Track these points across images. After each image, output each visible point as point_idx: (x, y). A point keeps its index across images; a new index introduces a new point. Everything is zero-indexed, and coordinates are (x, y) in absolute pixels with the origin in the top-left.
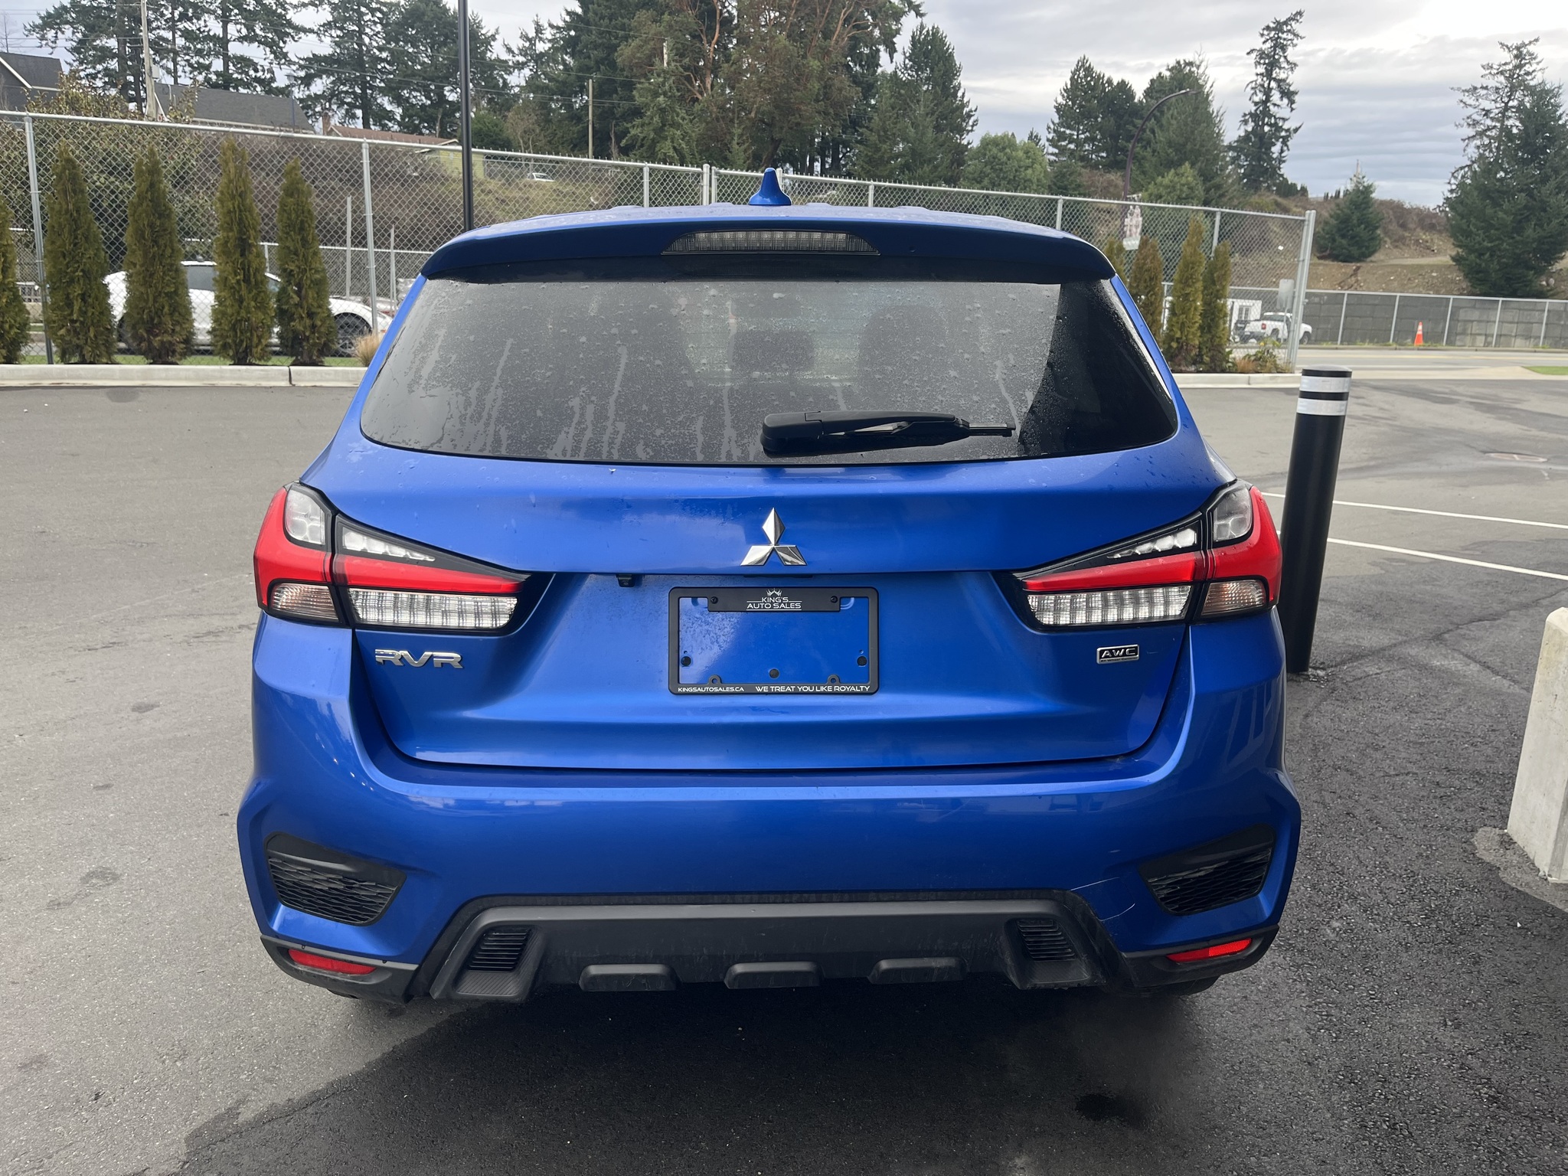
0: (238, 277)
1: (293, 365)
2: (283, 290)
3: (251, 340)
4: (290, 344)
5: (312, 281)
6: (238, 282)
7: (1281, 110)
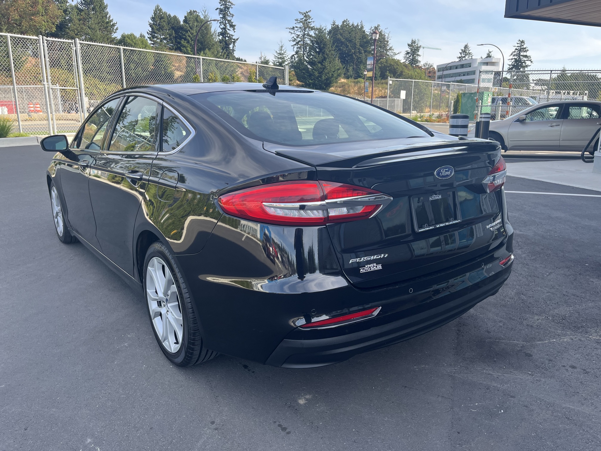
7: (231, 32)
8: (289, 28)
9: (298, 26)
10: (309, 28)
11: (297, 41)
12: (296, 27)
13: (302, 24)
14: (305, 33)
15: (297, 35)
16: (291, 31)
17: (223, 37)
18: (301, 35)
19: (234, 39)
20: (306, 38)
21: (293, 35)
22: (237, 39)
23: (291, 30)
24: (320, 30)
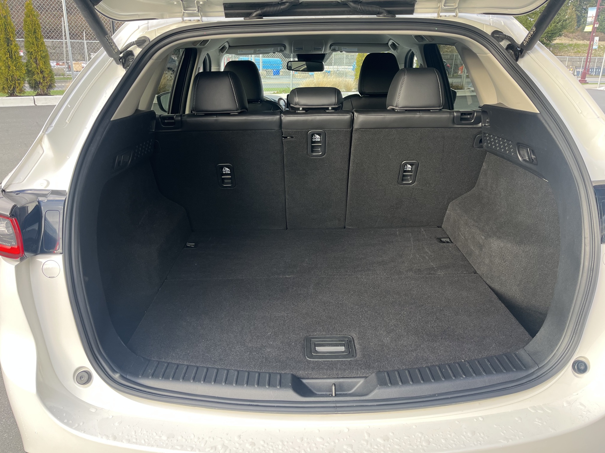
0: (7, 56)
1: (36, 95)
2: (29, 61)
3: (15, 84)
4: (34, 86)
5: (41, 57)
6: (7, 58)
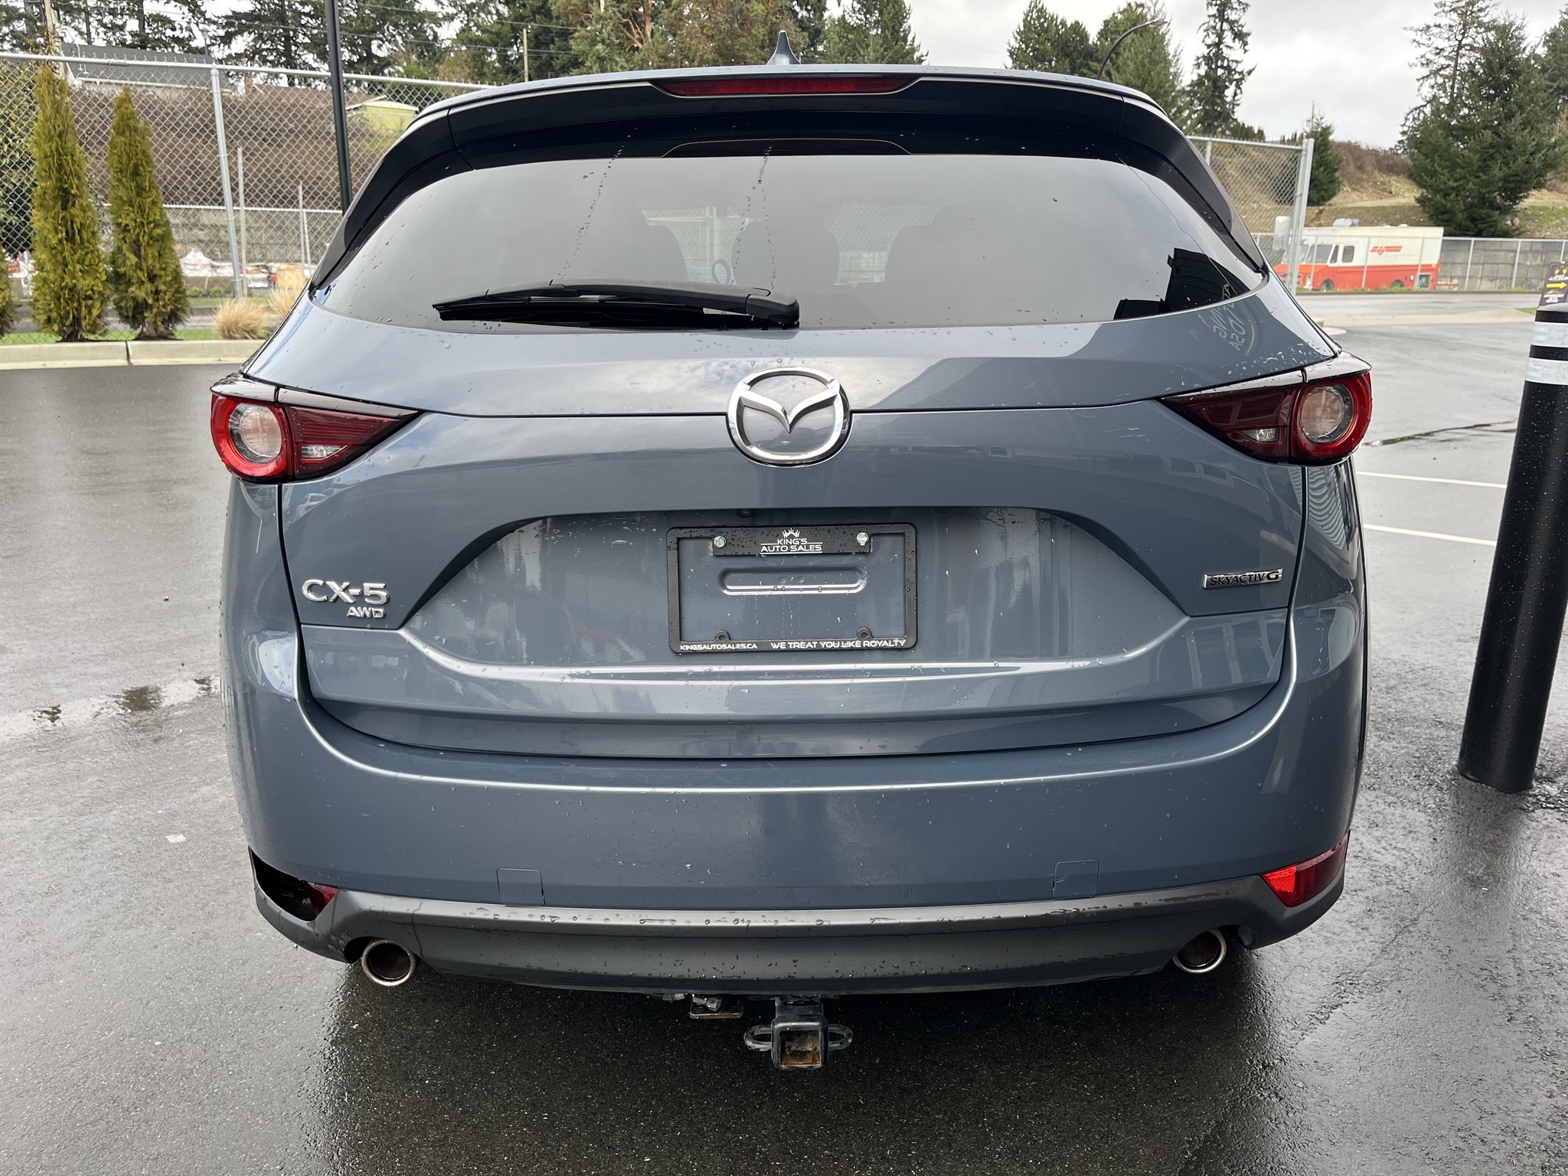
0: (60, 236)
2: (119, 249)
3: (78, 310)
4: (130, 315)
5: (151, 238)
6: (60, 241)
7: (1233, 51)
8: (1416, 27)
9: (1444, 21)
10: (1481, 24)
11: (1435, 67)
12: (1439, 26)
13: (1454, 16)
14: (1464, 42)
15: (1437, 48)
16: (1418, 39)
17: (1210, 68)
18: (1451, 49)
19: (1241, 73)
20: (1464, 55)
21: (1423, 50)
22: (1249, 73)
23: (1419, 33)
24: (1503, 31)
